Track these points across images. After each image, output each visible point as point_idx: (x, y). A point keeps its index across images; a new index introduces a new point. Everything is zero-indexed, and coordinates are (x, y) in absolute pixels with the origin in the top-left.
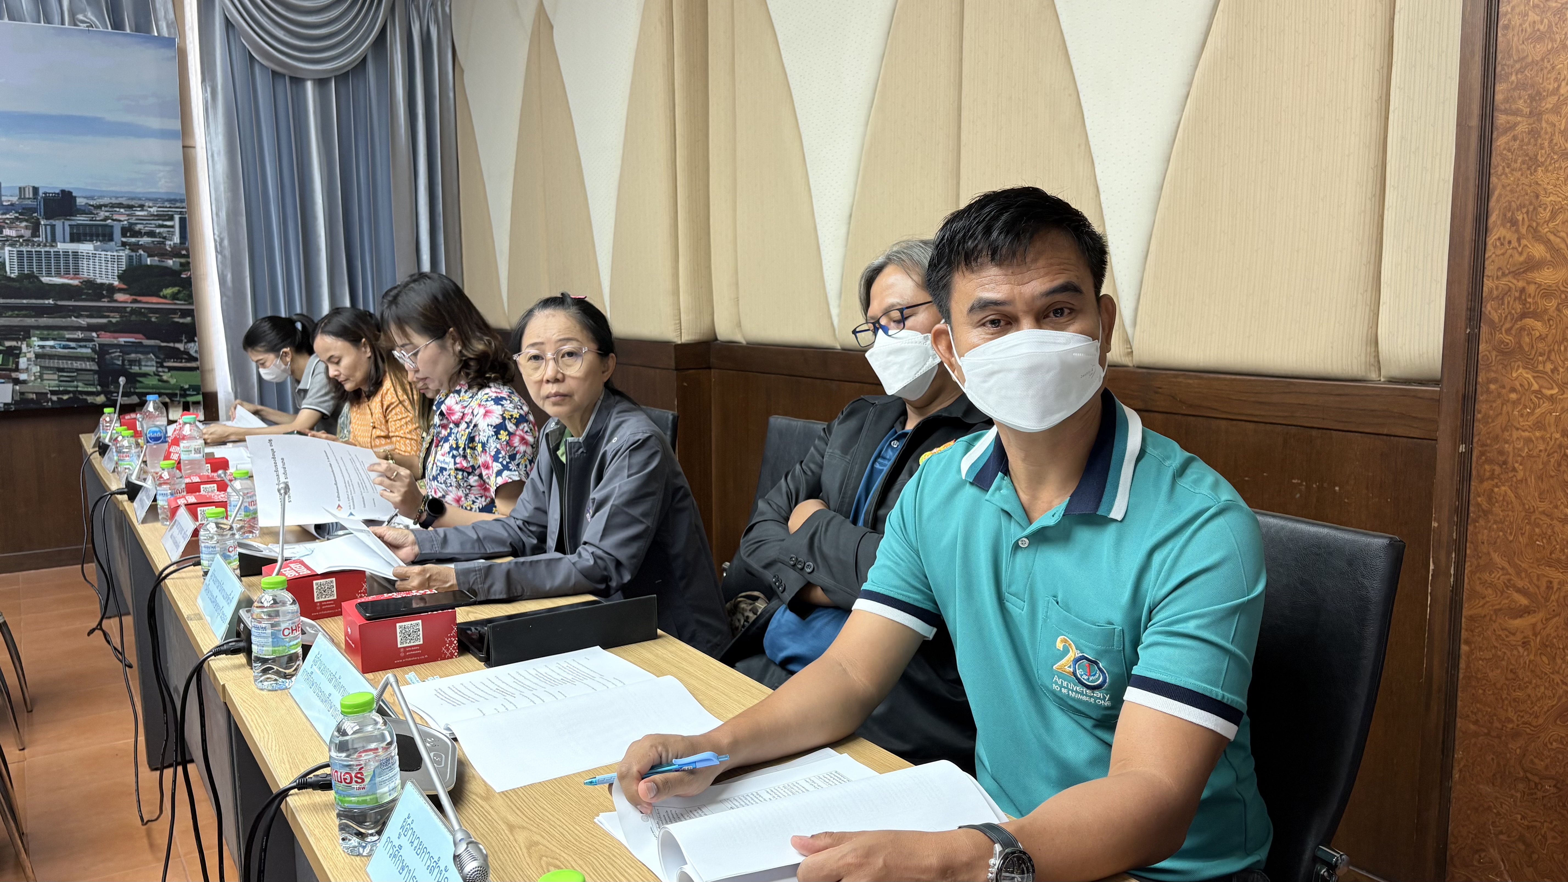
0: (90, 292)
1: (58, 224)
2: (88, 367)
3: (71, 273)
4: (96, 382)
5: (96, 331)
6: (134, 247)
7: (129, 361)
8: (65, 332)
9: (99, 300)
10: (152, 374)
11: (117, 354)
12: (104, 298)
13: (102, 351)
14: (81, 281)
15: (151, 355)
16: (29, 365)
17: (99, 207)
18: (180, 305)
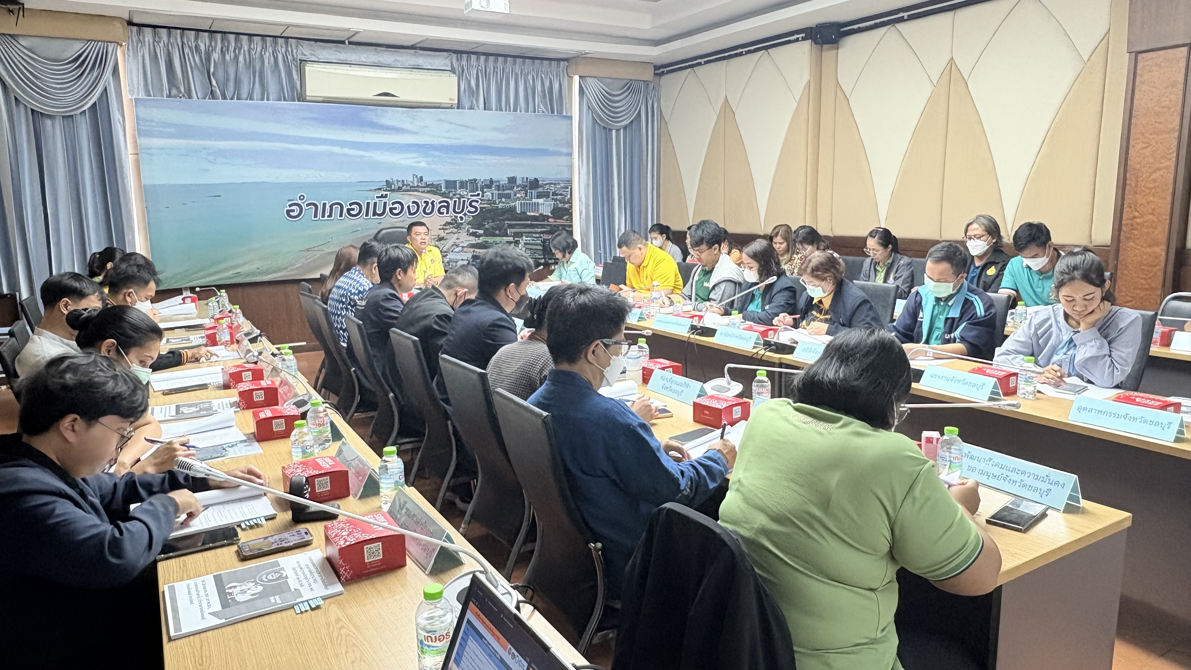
0: (541, 218)
1: (533, 191)
3: (536, 211)
5: (542, 234)
6: (556, 200)
8: (534, 234)
9: (544, 221)
13: (544, 241)
14: (539, 214)
17: (546, 184)
18: (568, 223)
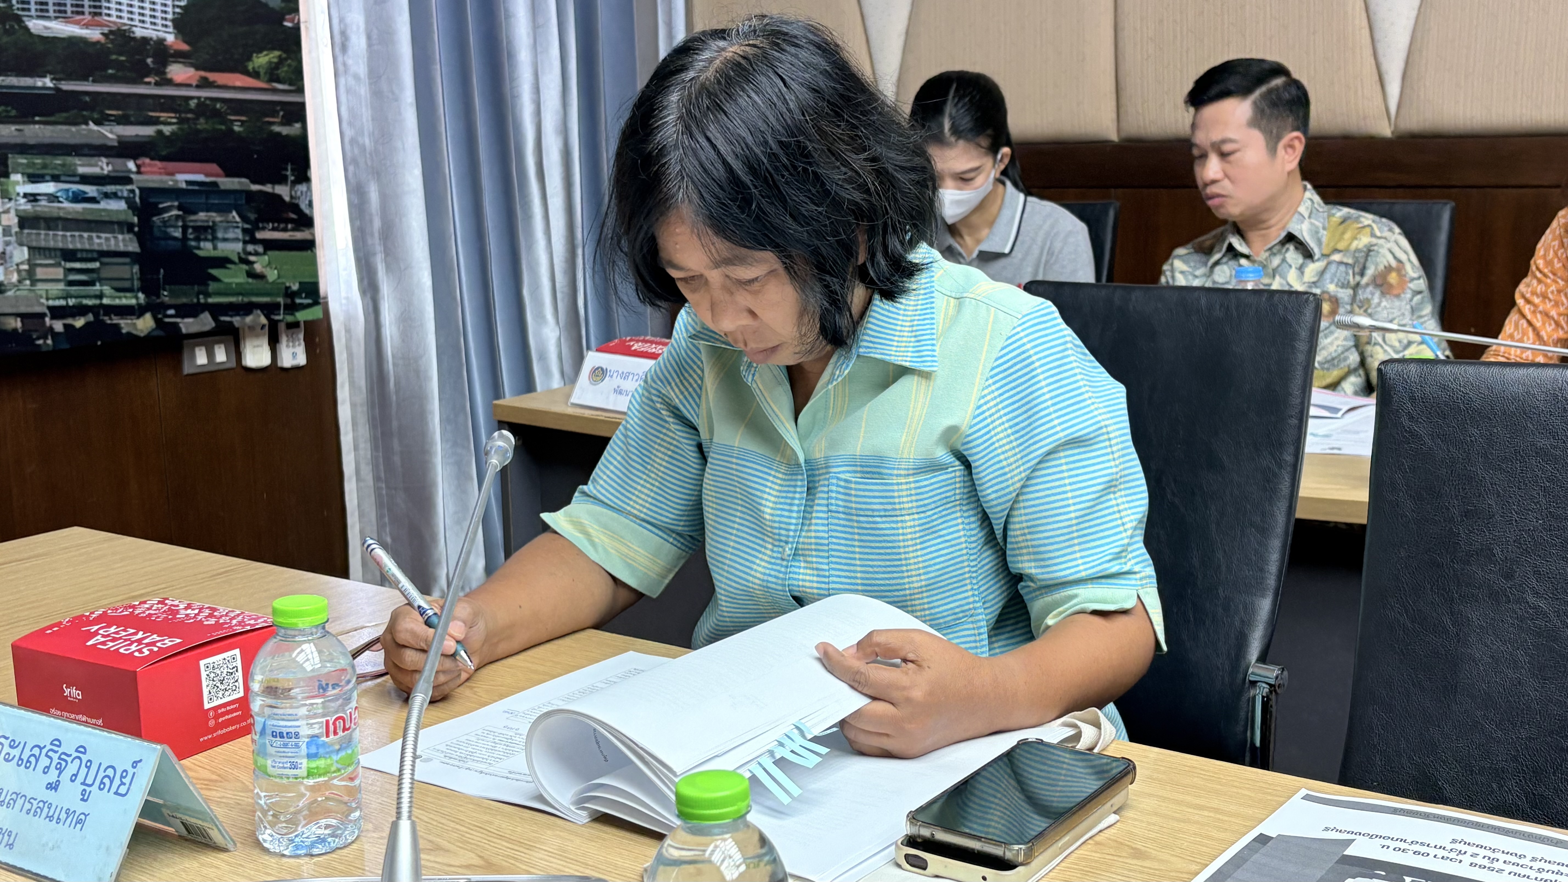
0: (123, 58)
2: (122, 248)
3: (87, 10)
4: (137, 284)
5: (134, 158)
7: (196, 229)
8: (77, 161)
9: (137, 80)
10: (236, 260)
11: (175, 212)
12: (147, 76)
13: (147, 205)
14: (106, 30)
15: (234, 213)
16: (7, 244)
18: (280, 95)
